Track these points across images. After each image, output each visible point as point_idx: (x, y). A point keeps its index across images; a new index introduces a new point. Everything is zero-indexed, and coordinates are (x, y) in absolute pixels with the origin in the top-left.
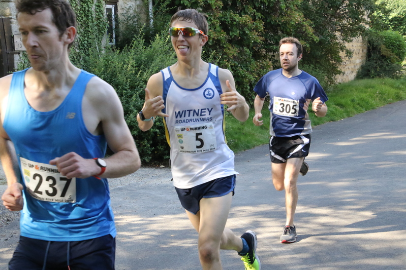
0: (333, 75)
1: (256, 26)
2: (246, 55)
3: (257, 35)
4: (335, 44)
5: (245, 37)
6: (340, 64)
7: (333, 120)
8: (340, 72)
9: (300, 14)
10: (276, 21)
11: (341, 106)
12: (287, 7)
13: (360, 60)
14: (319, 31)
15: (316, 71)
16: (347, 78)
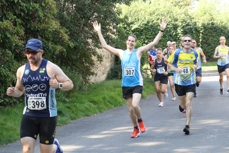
0: (87, 76)
1: (17, 31)
2: (8, 57)
3: (19, 39)
4: (88, 49)
5: (7, 41)
6: (93, 67)
7: (88, 116)
8: (93, 74)
9: (57, 23)
10: (35, 28)
11: (94, 102)
12: (45, 16)
13: (110, 64)
14: (74, 37)
15: (72, 72)
16: (99, 79)
